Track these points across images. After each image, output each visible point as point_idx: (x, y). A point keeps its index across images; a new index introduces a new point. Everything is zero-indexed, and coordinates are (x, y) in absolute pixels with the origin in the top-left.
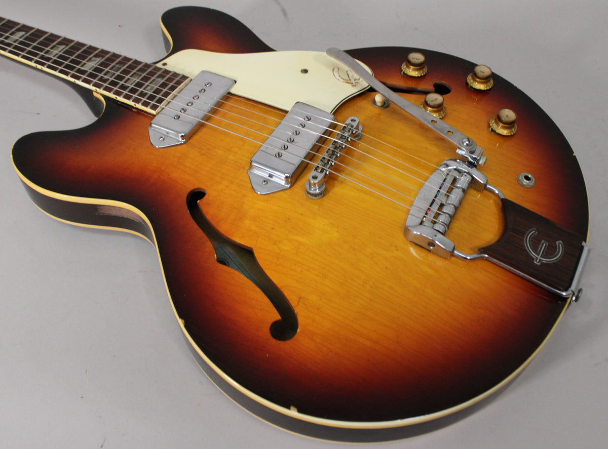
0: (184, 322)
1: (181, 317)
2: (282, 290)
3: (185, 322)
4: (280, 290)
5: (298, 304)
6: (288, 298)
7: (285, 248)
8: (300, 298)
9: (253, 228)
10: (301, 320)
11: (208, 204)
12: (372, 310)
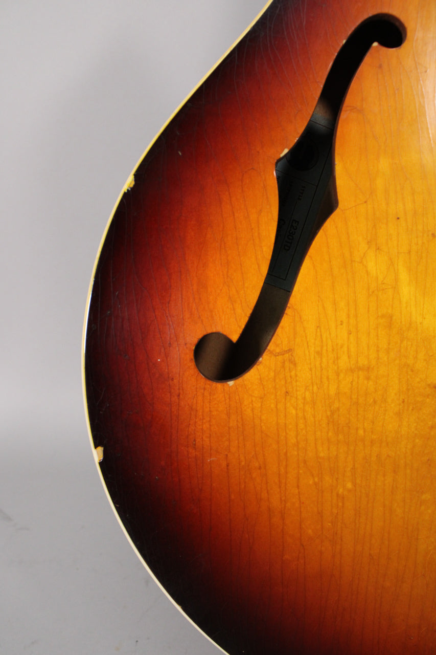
0: (132, 186)
1: (137, 175)
2: (288, 311)
3: (132, 189)
4: (286, 307)
5: (279, 354)
6: (279, 330)
7: (371, 265)
8: (290, 350)
9: (380, 183)
10: (252, 375)
11: (380, 67)
12: (337, 479)
